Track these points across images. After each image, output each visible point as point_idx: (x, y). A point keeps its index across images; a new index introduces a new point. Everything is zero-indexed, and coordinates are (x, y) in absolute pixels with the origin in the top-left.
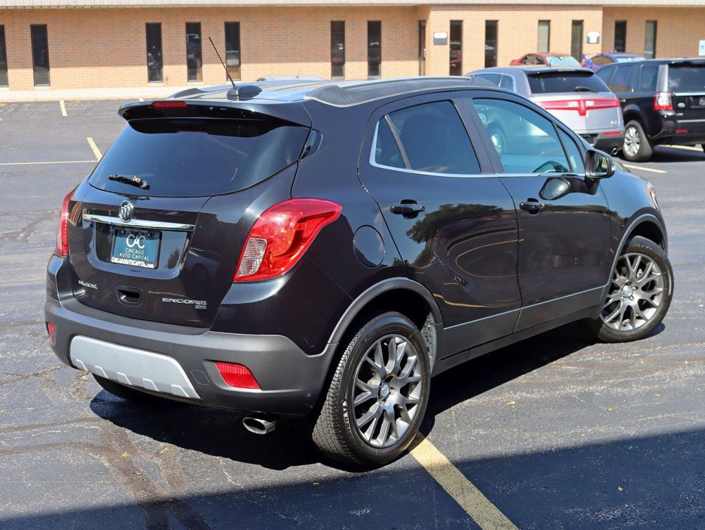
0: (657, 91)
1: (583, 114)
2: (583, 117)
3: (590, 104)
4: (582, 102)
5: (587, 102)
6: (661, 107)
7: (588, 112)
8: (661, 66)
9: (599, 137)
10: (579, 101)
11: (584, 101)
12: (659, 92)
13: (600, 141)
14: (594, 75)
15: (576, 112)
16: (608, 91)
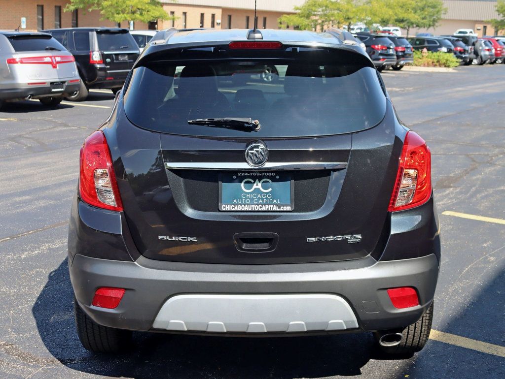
0: (90, 50)
1: (55, 67)
2: (55, 69)
3: (58, 59)
4: (53, 58)
5: (56, 58)
6: (94, 61)
7: (58, 65)
8: (90, 33)
9: (66, 84)
10: (51, 57)
11: (55, 57)
12: (93, 51)
13: (67, 86)
14: (52, 38)
15: (50, 66)
16: (65, 50)
